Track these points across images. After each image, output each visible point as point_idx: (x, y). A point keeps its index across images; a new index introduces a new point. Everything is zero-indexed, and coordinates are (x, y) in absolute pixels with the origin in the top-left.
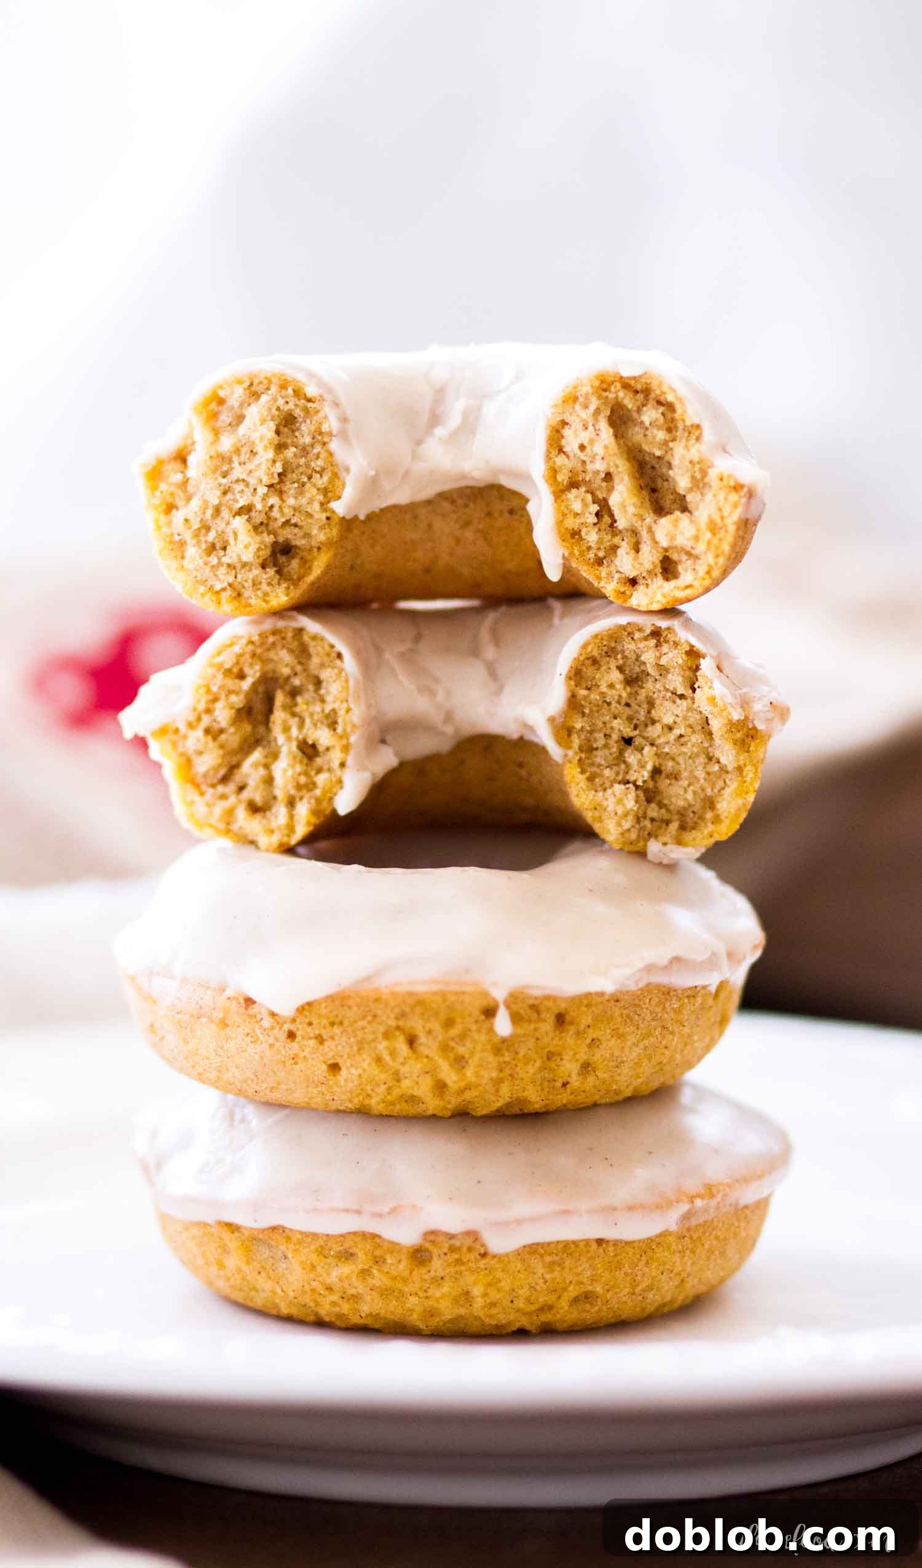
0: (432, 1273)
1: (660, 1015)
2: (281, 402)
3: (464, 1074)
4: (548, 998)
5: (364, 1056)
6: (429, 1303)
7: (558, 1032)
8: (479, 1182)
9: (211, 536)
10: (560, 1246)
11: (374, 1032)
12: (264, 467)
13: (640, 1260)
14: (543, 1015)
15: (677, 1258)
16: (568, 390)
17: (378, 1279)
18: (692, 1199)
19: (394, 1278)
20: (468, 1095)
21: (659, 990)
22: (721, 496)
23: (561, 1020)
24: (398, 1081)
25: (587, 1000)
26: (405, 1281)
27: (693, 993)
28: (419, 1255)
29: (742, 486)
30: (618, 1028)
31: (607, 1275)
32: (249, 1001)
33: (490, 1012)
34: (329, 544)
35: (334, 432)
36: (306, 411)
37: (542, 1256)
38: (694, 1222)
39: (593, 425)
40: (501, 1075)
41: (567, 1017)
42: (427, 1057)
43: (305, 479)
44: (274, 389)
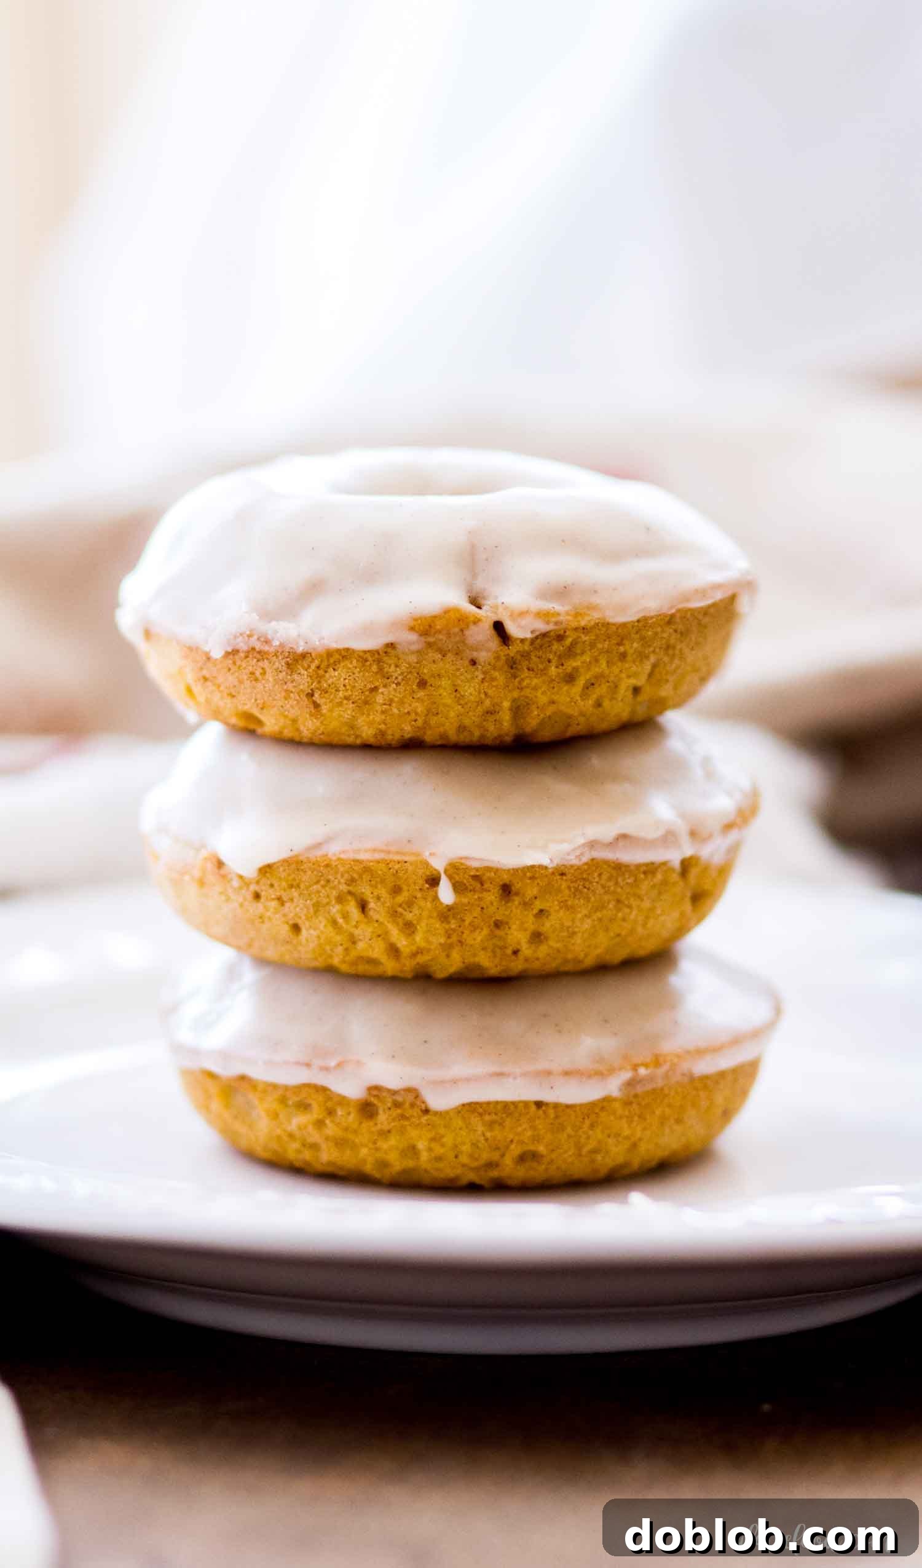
0: (379, 1127)
1: (612, 888)
3: (414, 939)
4: (488, 869)
5: (320, 918)
6: (378, 1155)
7: (503, 903)
8: (425, 1042)
10: (499, 1107)
11: (328, 896)
13: (583, 1123)
14: (486, 886)
15: (624, 1123)
17: (331, 1129)
18: (635, 1068)
19: (346, 1129)
20: (422, 959)
21: (609, 866)
23: (507, 890)
24: (354, 943)
25: (533, 873)
26: (355, 1132)
27: (650, 869)
28: (367, 1109)
30: (566, 901)
31: (549, 1137)
32: (220, 864)
33: (434, 881)
37: (481, 1115)
38: (639, 1089)
40: (449, 941)
41: (513, 888)
42: (377, 921)
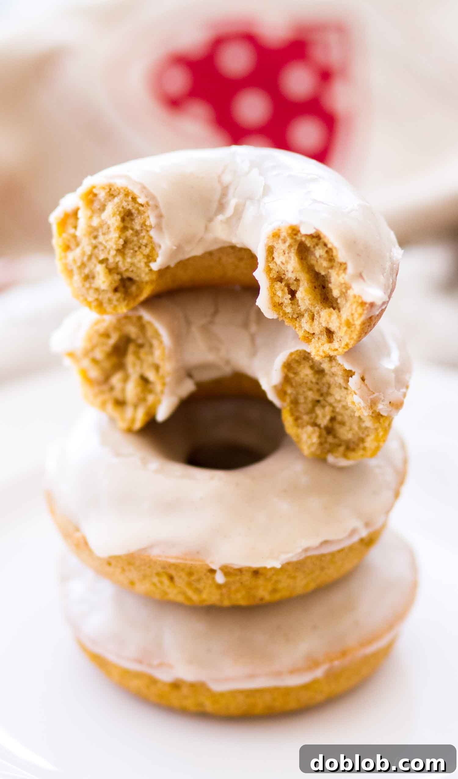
2: (125, 204)
3: (201, 595)
4: (245, 567)
5: (146, 582)
7: (254, 580)
9: (86, 271)
11: (151, 573)
12: (113, 240)
14: (244, 573)
16: (275, 231)
17: (154, 690)
18: (331, 662)
22: (355, 306)
24: (166, 594)
26: (169, 693)
29: (365, 303)
33: (212, 572)
34: (151, 282)
35: (153, 226)
36: (139, 212)
38: (334, 672)
39: (288, 253)
41: (260, 573)
42: (180, 586)
43: (136, 249)
44: (122, 196)
